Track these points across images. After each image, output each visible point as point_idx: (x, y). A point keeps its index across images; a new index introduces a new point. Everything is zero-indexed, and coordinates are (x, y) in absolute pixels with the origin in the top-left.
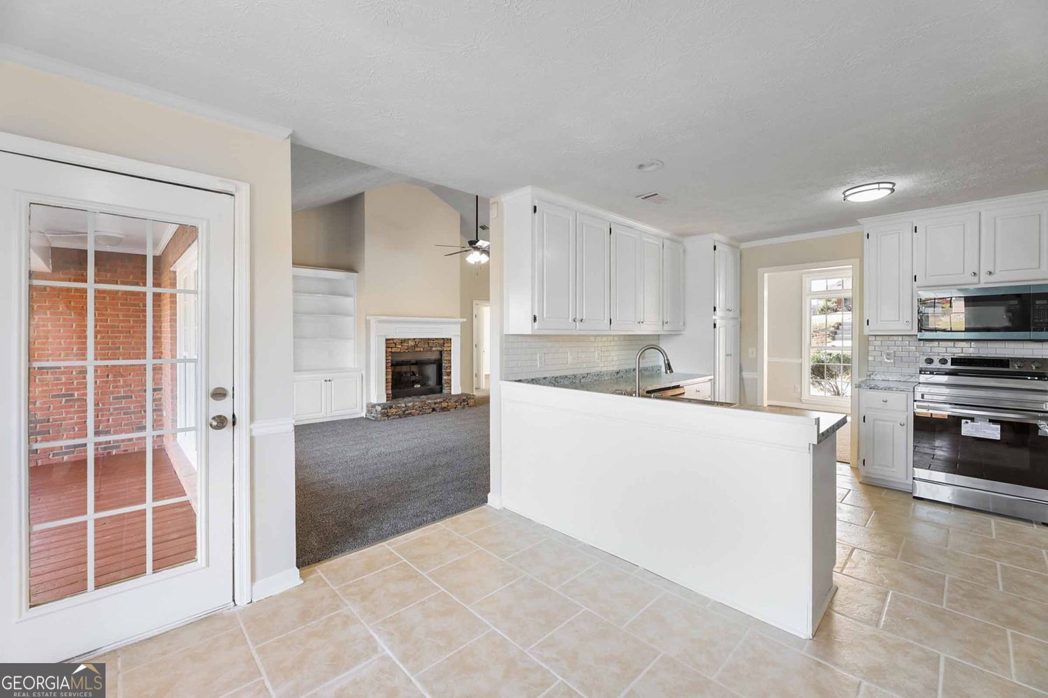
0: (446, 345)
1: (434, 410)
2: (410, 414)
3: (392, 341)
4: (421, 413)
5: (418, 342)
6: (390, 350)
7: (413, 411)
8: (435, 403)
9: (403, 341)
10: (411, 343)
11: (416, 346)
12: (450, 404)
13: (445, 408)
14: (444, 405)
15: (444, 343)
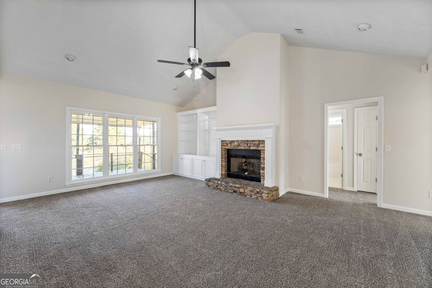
0: (261, 145)
1: (235, 192)
2: (219, 188)
3: (225, 142)
4: (226, 190)
5: (240, 142)
6: (224, 147)
7: (222, 187)
8: (235, 187)
9: (232, 142)
10: (236, 143)
11: (239, 145)
12: (246, 191)
13: (242, 193)
14: (242, 190)
15: (260, 144)
